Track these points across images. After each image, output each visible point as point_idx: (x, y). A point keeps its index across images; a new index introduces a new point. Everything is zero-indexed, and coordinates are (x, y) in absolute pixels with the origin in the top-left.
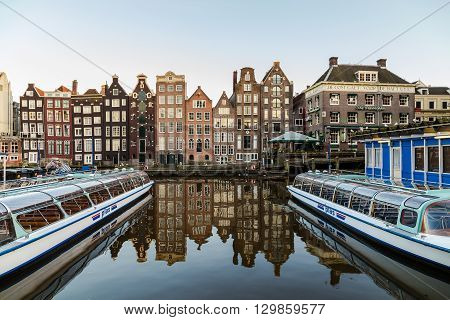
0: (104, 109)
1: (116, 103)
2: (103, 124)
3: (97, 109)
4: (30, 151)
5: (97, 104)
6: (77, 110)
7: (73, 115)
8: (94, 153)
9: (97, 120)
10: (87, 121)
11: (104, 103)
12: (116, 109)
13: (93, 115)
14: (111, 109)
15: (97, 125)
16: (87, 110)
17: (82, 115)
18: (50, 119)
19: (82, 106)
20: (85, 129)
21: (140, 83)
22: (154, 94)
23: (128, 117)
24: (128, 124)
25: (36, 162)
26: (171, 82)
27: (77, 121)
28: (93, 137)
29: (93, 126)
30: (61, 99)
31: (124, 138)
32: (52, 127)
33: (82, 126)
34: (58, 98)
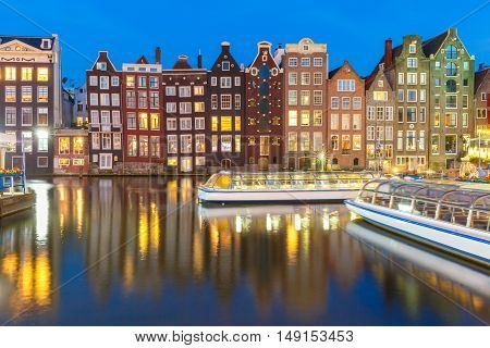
0: (209, 89)
1: (226, 82)
2: (207, 114)
3: (199, 91)
4: (101, 151)
5: (198, 83)
6: (171, 91)
7: (165, 99)
8: (193, 155)
9: (199, 107)
10: (185, 108)
11: (209, 82)
12: (226, 91)
13: (193, 99)
14: (218, 90)
15: (199, 114)
16: (185, 91)
17: (177, 99)
18: (130, 105)
19: (177, 87)
20: (181, 119)
21: (261, 54)
22: (282, 71)
23: (244, 102)
24: (244, 113)
25: (111, 167)
26: (306, 52)
27: (171, 107)
28: (193, 132)
29: (194, 115)
30: (148, 75)
31: (238, 133)
32: (133, 116)
33: (178, 115)
34: (143, 74)
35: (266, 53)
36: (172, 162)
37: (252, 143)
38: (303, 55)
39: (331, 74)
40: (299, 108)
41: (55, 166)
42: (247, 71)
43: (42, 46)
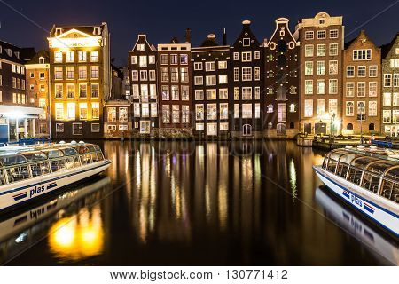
0: (231, 64)
1: (247, 56)
2: (230, 85)
3: (222, 65)
4: (141, 118)
5: (222, 59)
6: (198, 66)
7: (193, 73)
8: (218, 121)
9: (223, 79)
10: (209, 80)
11: (231, 57)
12: (246, 64)
14: (240, 64)
15: (223, 86)
16: (210, 66)
17: (203, 73)
18: (165, 79)
19: (204, 62)
20: (207, 90)
21: (279, 29)
22: (298, 44)
23: (263, 74)
24: (263, 84)
25: (148, 132)
26: (322, 25)
27: (198, 81)
28: (218, 101)
29: (218, 86)
30: (179, 53)
31: (257, 101)
32: (167, 88)
33: (204, 87)
34: (175, 53)
35: (283, 28)
36: (199, 127)
37: (270, 110)
38: (319, 28)
39: (347, 45)
40: (314, 77)
41: (105, 131)
42: (266, 45)
43: (94, 33)
